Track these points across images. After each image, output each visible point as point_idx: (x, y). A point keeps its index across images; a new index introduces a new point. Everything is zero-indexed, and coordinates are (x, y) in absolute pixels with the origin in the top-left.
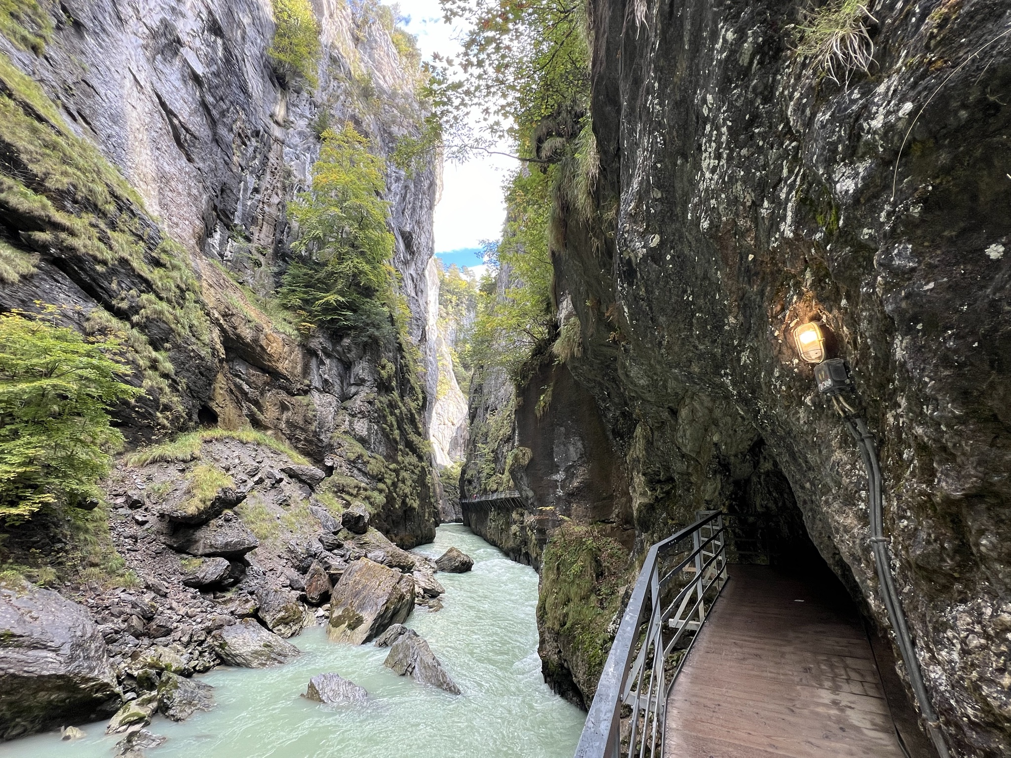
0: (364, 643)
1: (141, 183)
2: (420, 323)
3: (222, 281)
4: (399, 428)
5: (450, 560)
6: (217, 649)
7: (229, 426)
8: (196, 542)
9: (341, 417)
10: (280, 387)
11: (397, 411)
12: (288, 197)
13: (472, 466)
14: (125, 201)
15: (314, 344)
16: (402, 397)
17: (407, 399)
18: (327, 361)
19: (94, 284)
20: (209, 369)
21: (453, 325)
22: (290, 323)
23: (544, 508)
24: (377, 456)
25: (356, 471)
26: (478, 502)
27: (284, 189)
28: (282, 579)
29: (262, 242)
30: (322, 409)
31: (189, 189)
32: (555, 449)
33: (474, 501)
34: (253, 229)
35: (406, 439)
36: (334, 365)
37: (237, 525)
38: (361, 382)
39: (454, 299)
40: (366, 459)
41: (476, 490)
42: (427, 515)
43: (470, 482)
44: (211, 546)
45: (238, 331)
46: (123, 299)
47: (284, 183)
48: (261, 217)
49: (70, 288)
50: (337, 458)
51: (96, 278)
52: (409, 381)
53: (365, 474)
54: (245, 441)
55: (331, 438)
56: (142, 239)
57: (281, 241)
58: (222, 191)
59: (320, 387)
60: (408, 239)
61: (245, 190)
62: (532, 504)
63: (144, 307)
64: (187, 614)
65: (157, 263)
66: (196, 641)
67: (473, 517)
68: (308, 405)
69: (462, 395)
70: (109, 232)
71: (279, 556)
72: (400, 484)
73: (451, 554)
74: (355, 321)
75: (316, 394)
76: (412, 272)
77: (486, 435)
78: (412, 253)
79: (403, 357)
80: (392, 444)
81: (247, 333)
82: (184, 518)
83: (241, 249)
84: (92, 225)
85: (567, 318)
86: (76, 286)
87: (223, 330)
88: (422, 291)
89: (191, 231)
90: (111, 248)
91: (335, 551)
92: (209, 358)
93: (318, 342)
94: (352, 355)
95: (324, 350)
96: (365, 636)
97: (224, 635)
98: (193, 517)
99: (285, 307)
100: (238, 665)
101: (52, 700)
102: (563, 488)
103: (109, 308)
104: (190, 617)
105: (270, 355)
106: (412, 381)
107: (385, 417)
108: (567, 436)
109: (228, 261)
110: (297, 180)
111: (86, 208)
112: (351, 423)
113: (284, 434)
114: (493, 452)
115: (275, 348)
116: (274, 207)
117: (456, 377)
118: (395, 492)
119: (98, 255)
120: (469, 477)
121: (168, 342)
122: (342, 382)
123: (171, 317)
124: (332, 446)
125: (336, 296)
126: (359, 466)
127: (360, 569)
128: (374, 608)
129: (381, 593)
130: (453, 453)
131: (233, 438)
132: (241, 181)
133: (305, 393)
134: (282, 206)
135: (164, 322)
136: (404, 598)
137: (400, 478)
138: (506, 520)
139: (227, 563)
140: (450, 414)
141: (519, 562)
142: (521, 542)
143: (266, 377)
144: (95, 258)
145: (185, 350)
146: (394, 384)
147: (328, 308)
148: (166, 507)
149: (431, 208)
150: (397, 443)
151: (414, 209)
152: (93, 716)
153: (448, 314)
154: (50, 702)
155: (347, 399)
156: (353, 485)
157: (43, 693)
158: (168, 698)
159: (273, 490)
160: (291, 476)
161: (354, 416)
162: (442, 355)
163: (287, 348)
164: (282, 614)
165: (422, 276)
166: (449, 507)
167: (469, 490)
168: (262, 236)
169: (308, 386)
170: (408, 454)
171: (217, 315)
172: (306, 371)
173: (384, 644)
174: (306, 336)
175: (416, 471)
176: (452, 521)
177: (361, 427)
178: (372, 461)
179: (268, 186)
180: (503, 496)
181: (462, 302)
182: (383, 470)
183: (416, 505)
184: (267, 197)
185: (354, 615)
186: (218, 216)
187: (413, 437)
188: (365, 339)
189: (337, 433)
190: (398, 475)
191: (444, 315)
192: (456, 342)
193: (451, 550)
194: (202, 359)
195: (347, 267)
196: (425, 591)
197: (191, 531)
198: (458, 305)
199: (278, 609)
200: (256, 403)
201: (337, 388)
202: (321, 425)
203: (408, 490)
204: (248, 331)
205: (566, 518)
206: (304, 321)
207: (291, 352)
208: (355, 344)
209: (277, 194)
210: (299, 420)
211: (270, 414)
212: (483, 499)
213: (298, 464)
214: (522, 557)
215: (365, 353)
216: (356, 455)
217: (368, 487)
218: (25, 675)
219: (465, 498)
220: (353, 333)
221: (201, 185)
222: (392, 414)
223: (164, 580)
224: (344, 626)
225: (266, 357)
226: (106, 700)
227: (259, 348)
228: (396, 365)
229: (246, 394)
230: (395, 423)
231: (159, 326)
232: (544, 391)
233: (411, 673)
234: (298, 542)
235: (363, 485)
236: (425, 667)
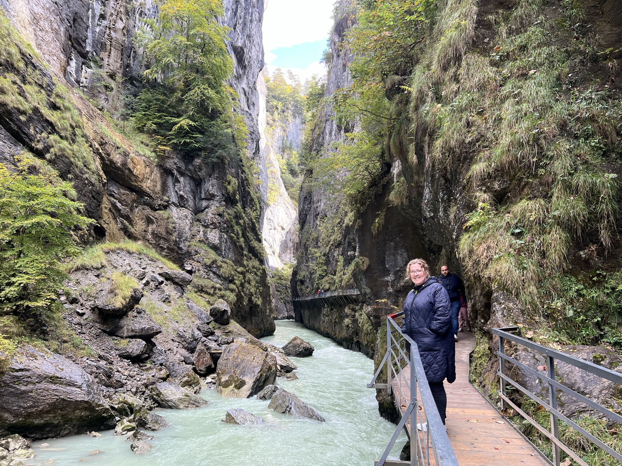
0: (248, 397)
1: (22, 29)
2: (254, 136)
3: (91, 112)
4: (244, 236)
5: (294, 346)
6: (155, 397)
7: (113, 238)
8: (122, 328)
9: (196, 228)
10: (145, 204)
11: (241, 221)
12: (131, 22)
13: (304, 267)
14: (29, 56)
15: (170, 164)
16: (244, 208)
17: (248, 210)
18: (182, 179)
19: (20, 131)
20: (98, 193)
21: (279, 132)
22: (147, 145)
23: (380, 301)
24: (228, 261)
25: (211, 274)
26: (311, 300)
27: (127, 13)
28: (178, 356)
29: (112, 67)
30: (180, 221)
31: (51, 25)
32: (387, 258)
33: (307, 299)
34: (104, 55)
35: (249, 245)
36: (187, 182)
37: (146, 316)
38: (211, 197)
39: (280, 106)
40: (219, 263)
41: (309, 290)
42: (268, 311)
43: (302, 282)
44: (132, 331)
45: (111, 157)
46: (38, 141)
47: (126, 8)
48: (108, 43)
49: (5, 136)
50: (195, 264)
51: (21, 126)
52: (249, 193)
53: (219, 276)
54: (131, 251)
55: (189, 246)
56: (43, 88)
57: (128, 66)
58: (74, 20)
59: (177, 202)
60: (239, 53)
61: (94, 17)
62: (369, 298)
63: (53, 147)
64: (129, 375)
65: (54, 107)
66: (141, 392)
67: (306, 314)
68: (168, 218)
69: (290, 200)
70: (22, 85)
71: (173, 340)
72: (247, 285)
73: (295, 342)
74: (205, 142)
75: (174, 209)
76: (244, 85)
77: (317, 240)
78: (244, 67)
79: (243, 172)
80: (238, 250)
81: (117, 158)
82: (114, 310)
83: (93, 73)
84: (14, 83)
85: (399, 175)
86: (9, 134)
87: (102, 158)
88: (254, 104)
89: (59, 65)
90: (27, 101)
91: (210, 337)
92: (97, 183)
93: (174, 162)
94: (202, 174)
95: (179, 169)
96: (248, 393)
97: (159, 388)
98: (119, 310)
99: (141, 130)
100: (171, 407)
101: (82, 416)
102: (392, 286)
103: (31, 150)
104: (132, 377)
105: (136, 177)
106: (252, 194)
107: (232, 227)
108: (396, 248)
109: (85, 87)
110: (138, 4)
111: (7, 68)
112: (205, 233)
113: (151, 244)
114: (324, 255)
115: (139, 170)
116: (120, 33)
117: (284, 183)
118: (243, 291)
119: (21, 107)
120: (301, 278)
121: (70, 173)
122: (195, 198)
123: (70, 152)
124: (191, 253)
125: (188, 120)
126: (214, 270)
127: (236, 349)
128: (253, 374)
129: (256, 364)
130: (283, 255)
131: (122, 250)
132: (89, 9)
133: (165, 207)
134: (127, 31)
135: (66, 157)
136: (271, 369)
137: (246, 279)
138: (339, 314)
139: (144, 343)
140: (280, 219)
141: (351, 349)
142: (353, 333)
143: (134, 196)
144: (18, 110)
145: (82, 179)
146: (237, 197)
147: (182, 132)
148: (99, 303)
149: (260, 20)
150: (242, 249)
151: (245, 24)
152: (102, 427)
153: (274, 120)
154: (81, 417)
155: (199, 212)
156: (210, 286)
157: (77, 411)
158: (145, 418)
159: (157, 291)
160: (167, 279)
161: (206, 227)
162: (270, 163)
163: (148, 170)
164: (186, 378)
165: (254, 88)
166: (281, 305)
167: (301, 290)
168: (111, 61)
169: (168, 202)
170: (251, 259)
171: (97, 146)
172: (164, 188)
173: (264, 398)
174: (162, 157)
175: (259, 274)
176: (284, 318)
177: (214, 236)
178: (224, 265)
179: (113, 12)
180: (336, 294)
181: (287, 108)
182: (233, 273)
183: (259, 302)
184: (112, 23)
185: (238, 380)
186: (73, 46)
187: (255, 244)
188: (215, 160)
189: (194, 242)
190: (244, 277)
191: (271, 122)
192: (283, 149)
193: (295, 339)
194: (93, 185)
195: (195, 94)
196: (282, 367)
197: (117, 320)
198: (283, 112)
199: (183, 375)
200: (127, 218)
201: (191, 203)
202: (180, 236)
203: (253, 290)
204: (118, 156)
205: (396, 307)
206: (159, 144)
207: (152, 172)
208: (205, 164)
209: (121, 19)
210: (162, 231)
211: (139, 226)
212: (317, 297)
213: (171, 269)
214: (354, 345)
215: (213, 171)
216: (211, 260)
217: (222, 287)
218: (69, 400)
219: (298, 296)
220: (203, 154)
221: (58, 18)
222: (238, 224)
223: (107, 353)
224: (231, 387)
225: (133, 178)
226: (108, 419)
227: (127, 171)
228: (238, 180)
229: (119, 210)
230: (240, 232)
231: (63, 161)
232: (378, 216)
233: (289, 411)
234: (185, 329)
235: (218, 286)
236: (298, 408)
